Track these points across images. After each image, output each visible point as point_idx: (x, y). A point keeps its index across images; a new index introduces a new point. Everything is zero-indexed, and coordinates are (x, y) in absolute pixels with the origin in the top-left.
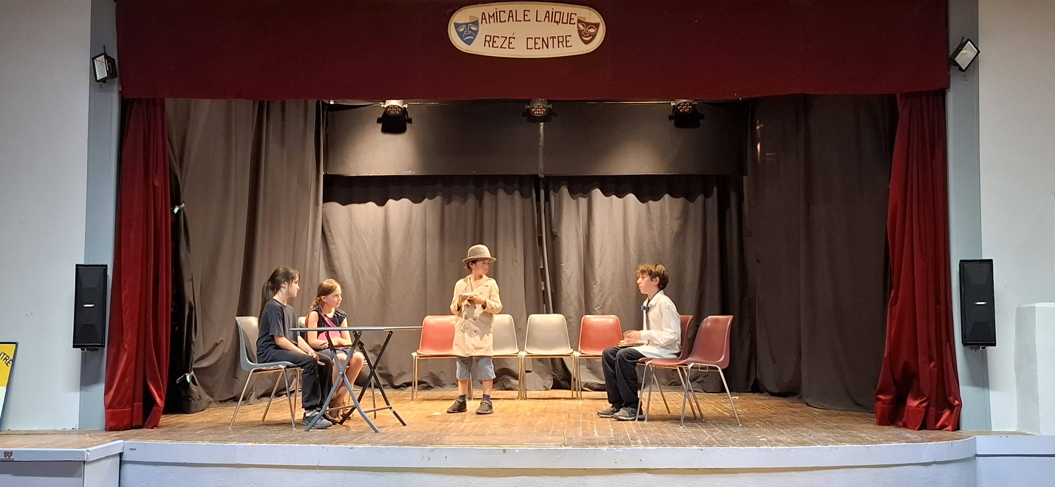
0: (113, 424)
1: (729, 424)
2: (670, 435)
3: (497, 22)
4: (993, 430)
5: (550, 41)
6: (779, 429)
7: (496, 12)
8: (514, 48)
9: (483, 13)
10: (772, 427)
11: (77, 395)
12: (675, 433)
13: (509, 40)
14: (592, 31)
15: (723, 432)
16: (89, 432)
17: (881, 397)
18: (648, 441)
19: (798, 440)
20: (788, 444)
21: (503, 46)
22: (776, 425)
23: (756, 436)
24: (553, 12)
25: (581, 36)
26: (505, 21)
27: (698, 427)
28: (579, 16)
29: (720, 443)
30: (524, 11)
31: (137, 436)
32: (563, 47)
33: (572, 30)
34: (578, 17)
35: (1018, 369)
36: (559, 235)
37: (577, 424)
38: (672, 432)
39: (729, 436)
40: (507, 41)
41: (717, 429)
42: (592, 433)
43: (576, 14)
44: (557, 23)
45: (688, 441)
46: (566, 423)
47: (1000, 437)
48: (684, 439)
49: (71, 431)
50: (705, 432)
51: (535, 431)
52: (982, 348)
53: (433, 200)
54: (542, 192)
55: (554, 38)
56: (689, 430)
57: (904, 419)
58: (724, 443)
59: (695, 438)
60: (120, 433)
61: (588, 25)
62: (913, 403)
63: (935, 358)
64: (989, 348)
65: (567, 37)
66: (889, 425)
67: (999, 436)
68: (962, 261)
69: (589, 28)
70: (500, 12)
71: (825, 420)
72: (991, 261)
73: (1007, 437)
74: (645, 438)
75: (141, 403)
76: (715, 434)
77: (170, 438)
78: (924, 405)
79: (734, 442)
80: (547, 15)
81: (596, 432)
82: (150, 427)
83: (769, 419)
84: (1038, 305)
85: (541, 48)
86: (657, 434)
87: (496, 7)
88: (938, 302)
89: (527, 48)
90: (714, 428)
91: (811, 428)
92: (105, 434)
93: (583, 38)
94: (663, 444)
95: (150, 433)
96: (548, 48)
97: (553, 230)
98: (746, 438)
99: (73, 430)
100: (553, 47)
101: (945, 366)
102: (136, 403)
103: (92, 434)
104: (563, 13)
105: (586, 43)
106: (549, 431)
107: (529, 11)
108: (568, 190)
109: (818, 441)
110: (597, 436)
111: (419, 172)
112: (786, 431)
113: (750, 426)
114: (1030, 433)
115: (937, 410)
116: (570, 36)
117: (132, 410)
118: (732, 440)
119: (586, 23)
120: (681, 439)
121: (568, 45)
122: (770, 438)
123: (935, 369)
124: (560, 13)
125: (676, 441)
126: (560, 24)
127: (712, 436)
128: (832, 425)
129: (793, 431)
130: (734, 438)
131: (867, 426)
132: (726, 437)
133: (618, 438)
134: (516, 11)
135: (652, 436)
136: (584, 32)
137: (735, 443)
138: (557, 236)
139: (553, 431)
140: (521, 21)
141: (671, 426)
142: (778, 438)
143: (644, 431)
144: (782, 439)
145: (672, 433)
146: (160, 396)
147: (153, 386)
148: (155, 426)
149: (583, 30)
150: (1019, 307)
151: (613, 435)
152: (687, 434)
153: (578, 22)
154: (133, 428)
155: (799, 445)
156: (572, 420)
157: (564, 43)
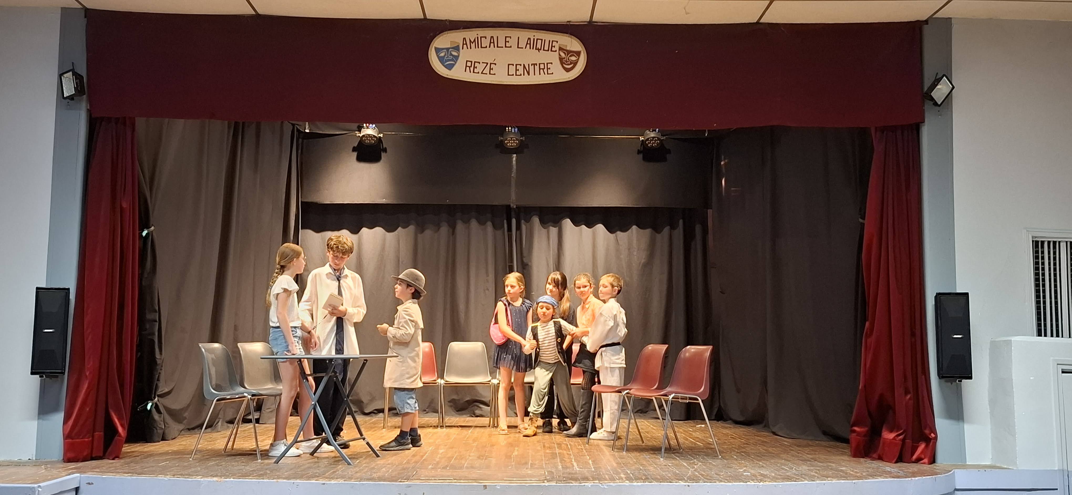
0: (70, 455)
1: (706, 456)
2: (651, 468)
3: (478, 47)
4: (967, 463)
5: (532, 68)
6: (758, 462)
7: (478, 38)
8: (495, 74)
9: (464, 39)
10: (749, 459)
11: (33, 425)
12: (656, 466)
13: (490, 66)
14: (573, 58)
15: (704, 465)
16: (46, 463)
17: (856, 428)
18: (631, 475)
19: (782, 474)
20: (774, 479)
21: (484, 72)
22: (753, 457)
23: (738, 469)
24: (534, 39)
25: (562, 63)
26: (486, 47)
27: (677, 459)
28: (561, 44)
29: (705, 478)
30: (506, 37)
31: (95, 469)
32: (545, 74)
33: (553, 58)
34: (559, 45)
35: (993, 402)
36: (529, 264)
37: (554, 456)
38: (652, 464)
39: (711, 469)
40: (488, 67)
41: (695, 460)
42: (571, 466)
43: (557, 42)
44: (539, 50)
45: (671, 475)
46: (543, 454)
47: (979, 471)
48: (667, 473)
49: (27, 462)
50: (685, 464)
51: (513, 463)
52: (959, 381)
53: (407, 229)
54: (514, 221)
55: (535, 66)
56: (669, 463)
57: (879, 451)
58: (708, 477)
59: (678, 472)
60: (79, 465)
61: (569, 52)
62: (888, 436)
63: (911, 390)
64: (964, 381)
65: (548, 64)
66: (863, 458)
67: (977, 470)
68: (938, 294)
69: (570, 56)
70: (481, 37)
71: (799, 451)
72: (967, 294)
73: (985, 471)
74: (627, 472)
75: (102, 433)
76: (695, 466)
77: (130, 471)
78: (901, 437)
79: (718, 477)
80: (529, 42)
81: (575, 464)
82: (111, 458)
83: (744, 450)
84: (1014, 339)
85: (522, 74)
86: (638, 466)
87: (478, 32)
88: (913, 334)
89: (508, 75)
90: (692, 460)
91: (789, 461)
92: (62, 466)
93: (564, 65)
94: (648, 478)
95: (111, 465)
96: (529, 74)
97: (525, 260)
98: (730, 472)
99: (29, 460)
100: (535, 74)
101: (920, 398)
102: (97, 433)
103: (49, 466)
104: (545, 40)
105: (568, 70)
106: (526, 463)
107: (510, 37)
108: (539, 219)
109: (803, 476)
110: (578, 469)
111: (392, 201)
112: (766, 464)
113: (727, 457)
114: (1006, 467)
115: (912, 443)
116: (552, 63)
117: (93, 441)
118: (716, 474)
119: (567, 50)
120: (664, 473)
121: (549, 73)
122: (753, 472)
123: (911, 402)
124: (542, 40)
125: (659, 476)
126: (542, 51)
127: (694, 469)
128: (808, 457)
129: (772, 464)
130: (718, 472)
131: (842, 458)
132: (708, 471)
133: (600, 471)
134: (498, 37)
135: (634, 469)
136: (565, 60)
137: (721, 478)
138: (528, 265)
139: (531, 463)
140: (502, 47)
141: (649, 458)
142: (762, 472)
143: (623, 464)
144: (765, 473)
145: (652, 466)
146: (122, 425)
147: (115, 415)
148: (116, 456)
149: (565, 58)
150: (993, 340)
151: (594, 468)
152: (668, 467)
153: (559, 50)
154: (92, 459)
155: (786, 480)
156: (548, 451)
157: (545, 70)
